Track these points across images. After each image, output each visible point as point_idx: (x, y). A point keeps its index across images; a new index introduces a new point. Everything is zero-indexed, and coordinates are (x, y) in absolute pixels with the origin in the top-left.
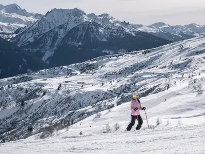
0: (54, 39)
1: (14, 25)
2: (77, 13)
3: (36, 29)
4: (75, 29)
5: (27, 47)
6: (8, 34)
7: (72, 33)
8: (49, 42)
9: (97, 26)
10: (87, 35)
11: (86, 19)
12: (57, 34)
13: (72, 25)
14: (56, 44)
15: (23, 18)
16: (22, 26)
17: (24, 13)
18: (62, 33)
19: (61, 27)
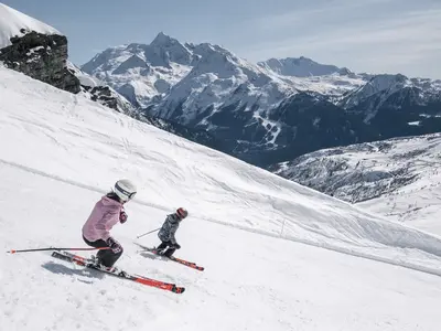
0: (376, 103)
1: (342, 87)
2: (400, 78)
3: (361, 93)
4: (397, 94)
5: (352, 109)
6: (337, 97)
7: (394, 98)
8: (371, 106)
9: (417, 91)
10: (407, 99)
11: (408, 84)
12: (379, 99)
13: (393, 90)
14: (378, 107)
15: (352, 81)
16: (350, 88)
17: (352, 76)
18: (384, 98)
19: (383, 92)
